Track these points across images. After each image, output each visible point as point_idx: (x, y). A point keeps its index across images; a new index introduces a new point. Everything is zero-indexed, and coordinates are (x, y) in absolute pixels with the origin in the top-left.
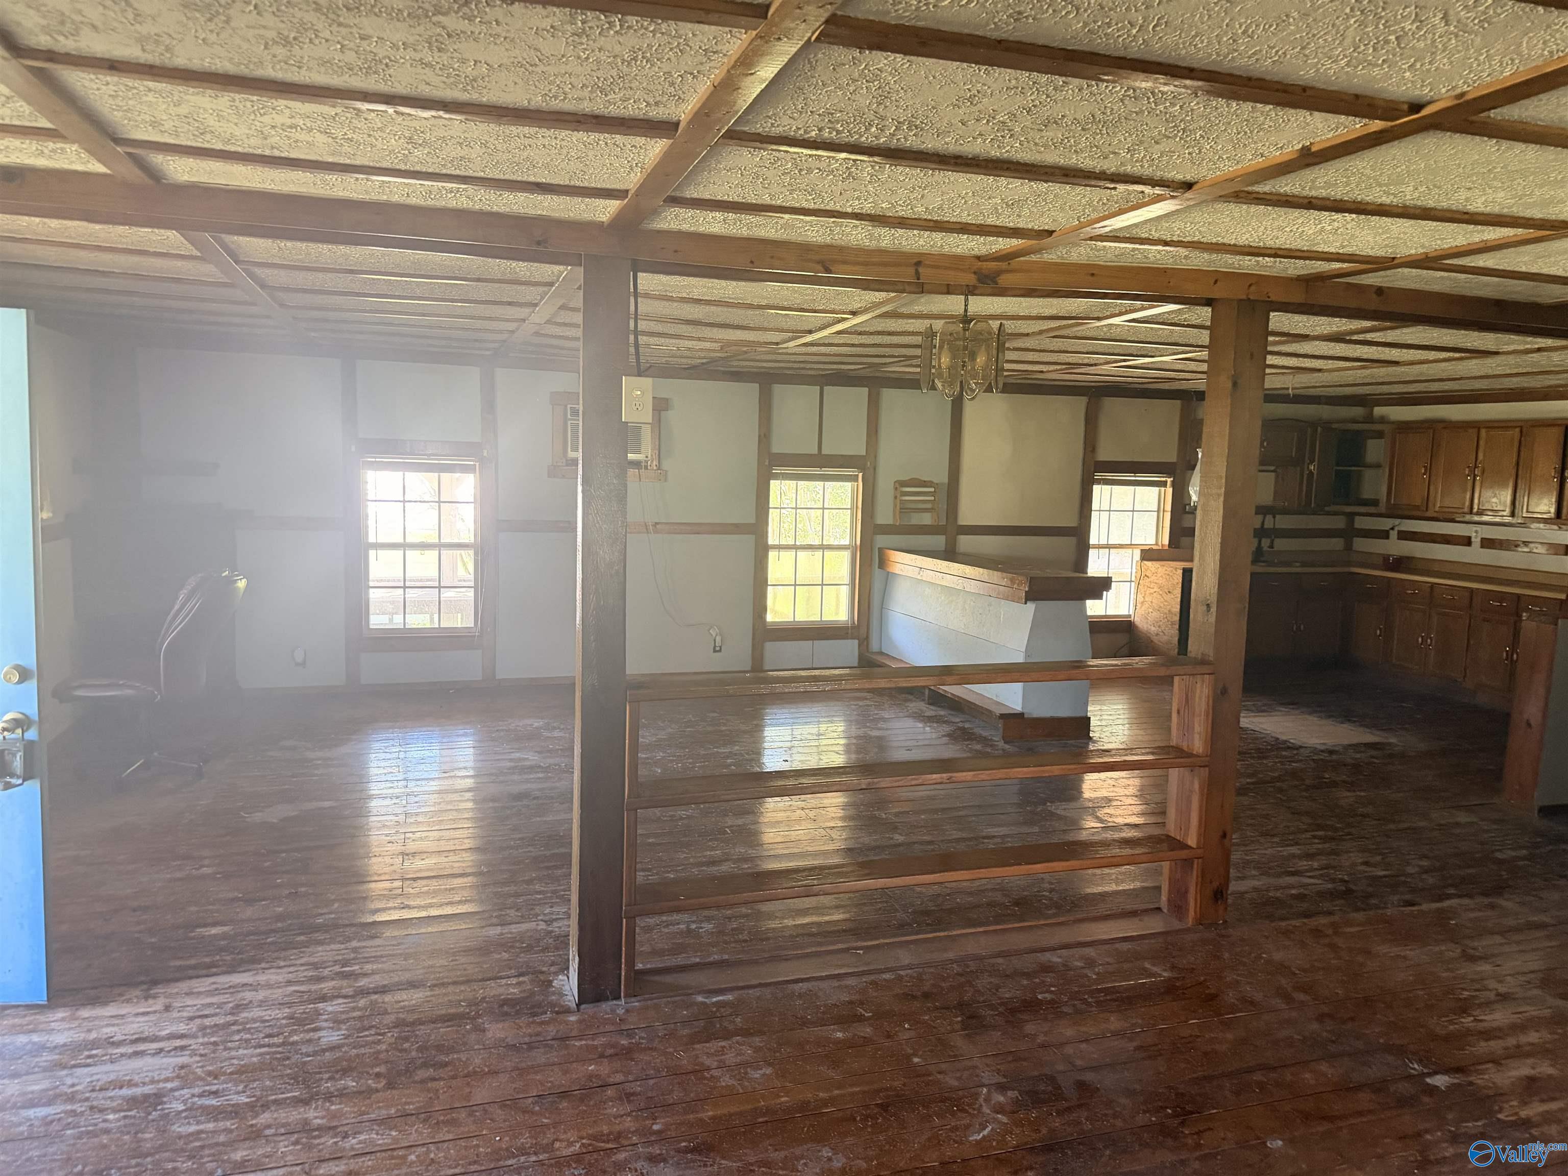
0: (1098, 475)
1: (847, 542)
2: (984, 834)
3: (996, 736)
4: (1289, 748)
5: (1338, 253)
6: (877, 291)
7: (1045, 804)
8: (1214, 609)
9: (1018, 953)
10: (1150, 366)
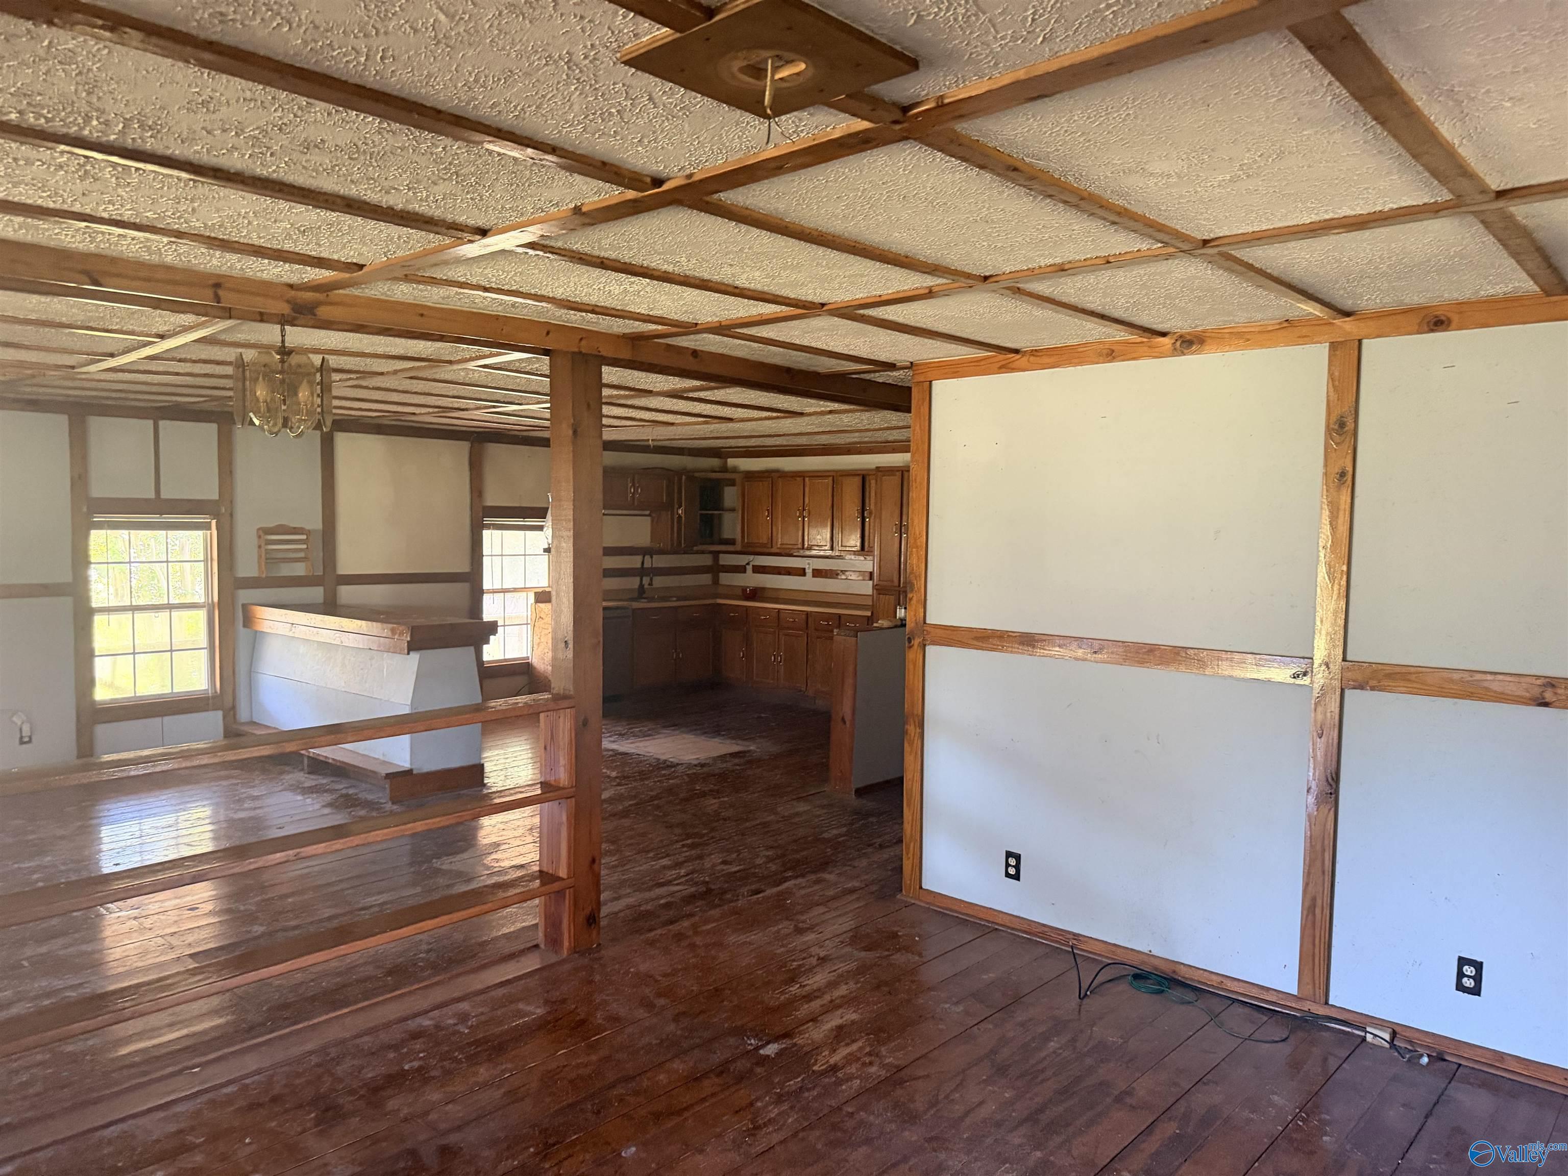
0: (487, 520)
1: (202, 600)
2: (361, 905)
3: (382, 796)
4: (668, 766)
5: (648, 315)
6: (182, 313)
7: (431, 862)
8: (571, 646)
9: (387, 1025)
10: (521, 413)
